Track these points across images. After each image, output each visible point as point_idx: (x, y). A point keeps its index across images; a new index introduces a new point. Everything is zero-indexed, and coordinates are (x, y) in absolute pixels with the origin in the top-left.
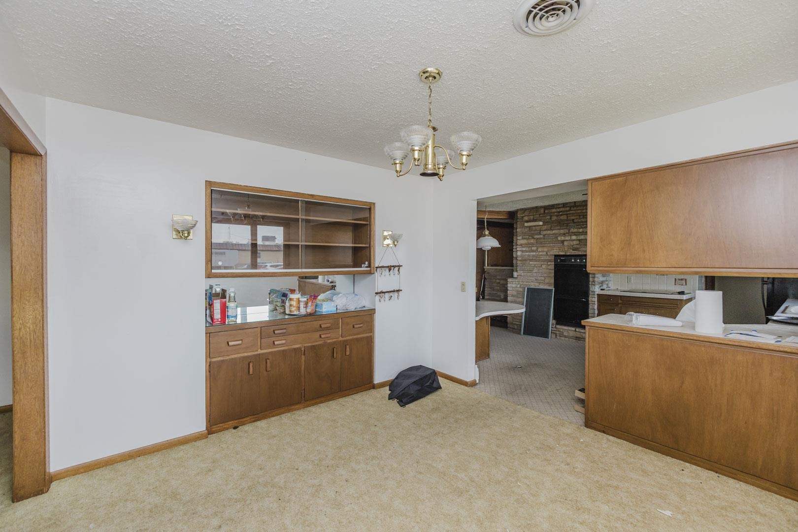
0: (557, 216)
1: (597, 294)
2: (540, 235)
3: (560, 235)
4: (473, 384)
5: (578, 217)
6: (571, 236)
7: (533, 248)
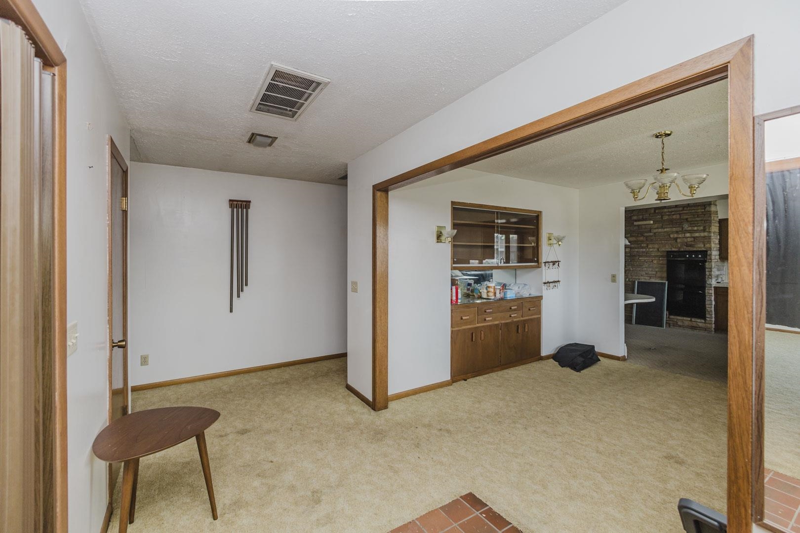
0: (669, 215)
1: (714, 287)
2: (651, 232)
3: (673, 233)
4: (623, 359)
5: (692, 216)
6: (684, 233)
7: (642, 245)
